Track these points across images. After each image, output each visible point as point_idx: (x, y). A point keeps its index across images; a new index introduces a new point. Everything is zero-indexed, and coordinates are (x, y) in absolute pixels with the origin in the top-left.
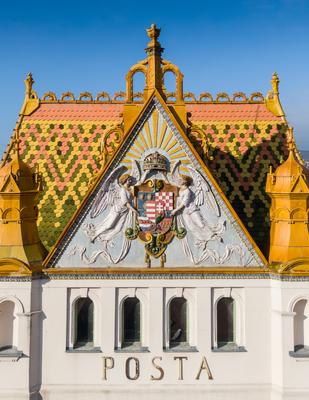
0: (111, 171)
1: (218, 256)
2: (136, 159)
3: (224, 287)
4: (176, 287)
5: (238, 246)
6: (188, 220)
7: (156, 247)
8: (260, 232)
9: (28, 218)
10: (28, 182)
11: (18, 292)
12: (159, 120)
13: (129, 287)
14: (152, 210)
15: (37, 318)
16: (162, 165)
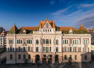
0: (45, 24)
1: (50, 27)
2: (46, 23)
3: (50, 29)
4: (48, 29)
5: (51, 27)
6: (49, 26)
7: (47, 27)
8: (52, 26)
9: (41, 26)
10: (41, 24)
11: (41, 29)
12: (47, 21)
13: (46, 29)
14: (47, 25)
15: (42, 30)
16: (48, 23)
